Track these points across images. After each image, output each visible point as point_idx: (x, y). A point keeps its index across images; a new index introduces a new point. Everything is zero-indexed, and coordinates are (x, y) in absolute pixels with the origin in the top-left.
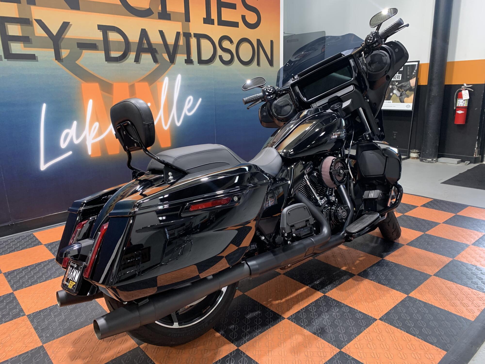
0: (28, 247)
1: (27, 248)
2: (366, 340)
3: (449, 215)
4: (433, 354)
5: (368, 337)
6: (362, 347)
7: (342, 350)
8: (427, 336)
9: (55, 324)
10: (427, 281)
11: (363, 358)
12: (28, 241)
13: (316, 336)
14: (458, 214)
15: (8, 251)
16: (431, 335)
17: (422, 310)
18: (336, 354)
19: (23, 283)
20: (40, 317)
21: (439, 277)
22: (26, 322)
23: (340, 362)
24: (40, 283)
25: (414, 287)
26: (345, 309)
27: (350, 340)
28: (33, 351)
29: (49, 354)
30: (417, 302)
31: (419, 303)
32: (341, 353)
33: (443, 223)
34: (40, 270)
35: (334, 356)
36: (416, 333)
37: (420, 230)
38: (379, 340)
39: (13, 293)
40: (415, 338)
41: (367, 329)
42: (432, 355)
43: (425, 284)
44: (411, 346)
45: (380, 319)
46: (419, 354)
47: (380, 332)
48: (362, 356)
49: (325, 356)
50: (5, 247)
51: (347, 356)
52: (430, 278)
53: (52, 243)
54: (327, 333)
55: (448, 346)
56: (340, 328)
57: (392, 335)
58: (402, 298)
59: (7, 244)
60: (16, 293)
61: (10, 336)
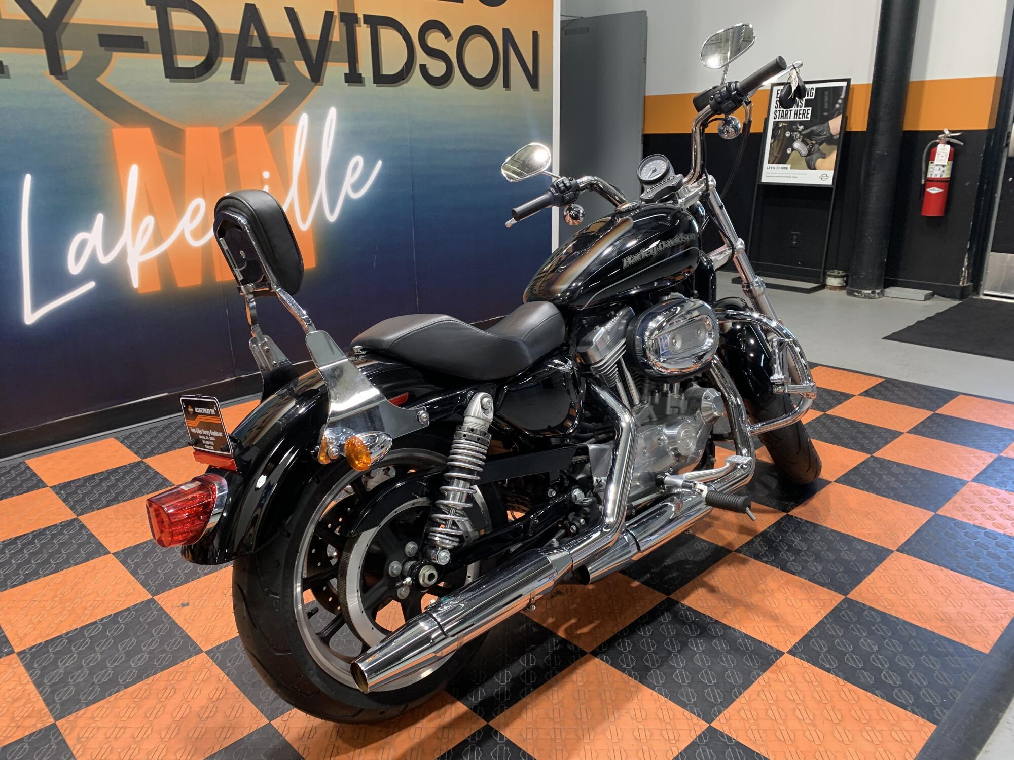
0: (14, 492)
1: (14, 495)
2: (763, 700)
3: (921, 415)
4: (906, 731)
5: (767, 693)
6: (755, 718)
7: (712, 724)
8: (893, 688)
9: (82, 672)
10: (885, 563)
11: (758, 742)
12: (15, 478)
13: (656, 693)
14: (937, 412)
16: (900, 686)
17: (878, 631)
18: (700, 734)
19: (7, 577)
20: (47, 657)
21: (908, 554)
22: (16, 668)
23: (710, 752)
24: (45, 576)
25: (857, 578)
26: (715, 628)
27: (728, 701)
28: (33, 738)
29: (70, 742)
30: (866, 612)
31: (869, 612)
32: (711, 731)
33: (908, 432)
34: (42, 546)
35: (696, 739)
36: (867, 681)
37: (863, 449)
38: (790, 700)
40: (866, 695)
41: (765, 676)
42: (905, 733)
43: (881, 570)
44: (859, 713)
45: (790, 652)
46: (878, 731)
47: (792, 679)
48: (758, 738)
49: (677, 738)
51: (723, 737)
52: (890, 556)
53: (69, 484)
54: (680, 686)
55: (937, 712)
56: (706, 673)
57: (818, 689)
58: (834, 602)
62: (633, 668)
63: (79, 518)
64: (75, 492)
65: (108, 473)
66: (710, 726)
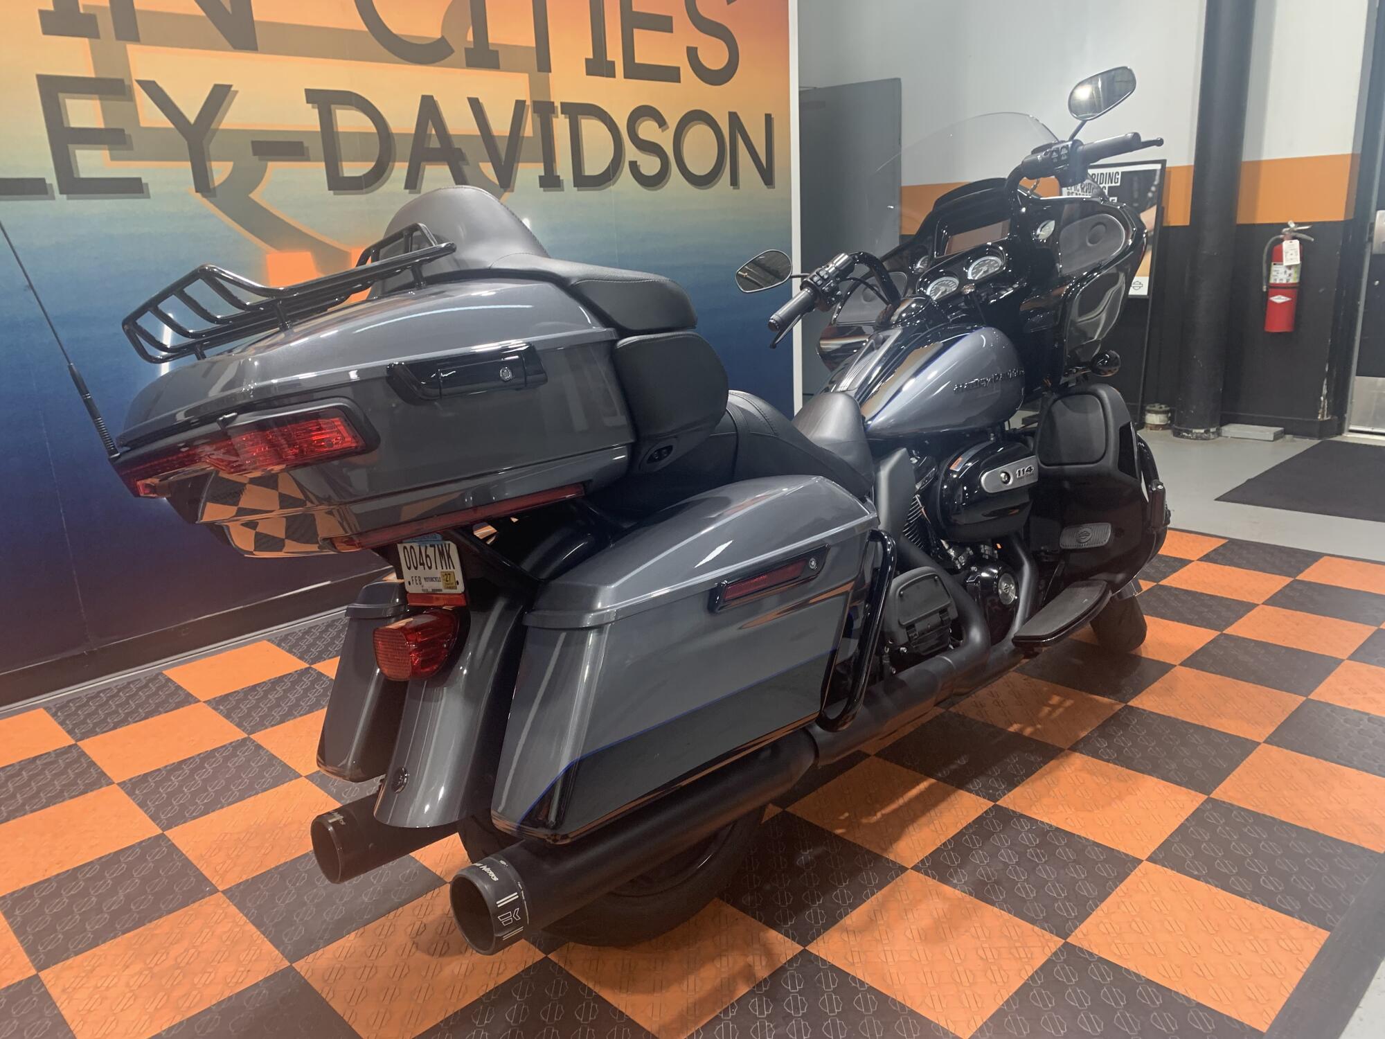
0: (160, 710)
1: (160, 713)
2: (1124, 912)
3: (1278, 582)
4: (1295, 939)
5: (1128, 904)
6: (1118, 931)
7: (1068, 940)
8: (1275, 894)
9: (307, 910)
10: (1250, 757)
11: (1124, 956)
12: (156, 693)
13: (997, 910)
14: (1298, 578)
15: (108, 723)
16: (1283, 892)
17: (1251, 832)
18: (1056, 951)
19: (183, 807)
20: (260, 895)
21: (1279, 746)
22: (225, 908)
23: (1070, 969)
24: (229, 804)
25: (1220, 776)
26: (1056, 836)
27: (1083, 916)
28: (269, 982)
30: (1235, 812)
31: (1240, 813)
32: (1068, 948)
33: (1263, 604)
34: (216, 771)
35: (1052, 956)
36: (1244, 888)
37: (1209, 625)
38: (1156, 910)
39: (161, 837)
40: (1244, 902)
41: (1122, 886)
42: (1295, 942)
43: (1247, 765)
44: (1238, 921)
45: (1150, 859)
46: (1263, 941)
47: (1156, 889)
48: (1123, 951)
49: (1029, 956)
50: (95, 712)
51: (1084, 954)
52: (1257, 749)
53: (225, 698)
54: (1024, 901)
55: (1329, 918)
56: (1054, 886)
57: (1188, 898)
58: (1194, 803)
59: (101, 706)
60: (174, 834)
61: (194, 947)
62: (965, 882)
63: (252, 736)
64: (236, 707)
65: (272, 683)
66: (1066, 944)
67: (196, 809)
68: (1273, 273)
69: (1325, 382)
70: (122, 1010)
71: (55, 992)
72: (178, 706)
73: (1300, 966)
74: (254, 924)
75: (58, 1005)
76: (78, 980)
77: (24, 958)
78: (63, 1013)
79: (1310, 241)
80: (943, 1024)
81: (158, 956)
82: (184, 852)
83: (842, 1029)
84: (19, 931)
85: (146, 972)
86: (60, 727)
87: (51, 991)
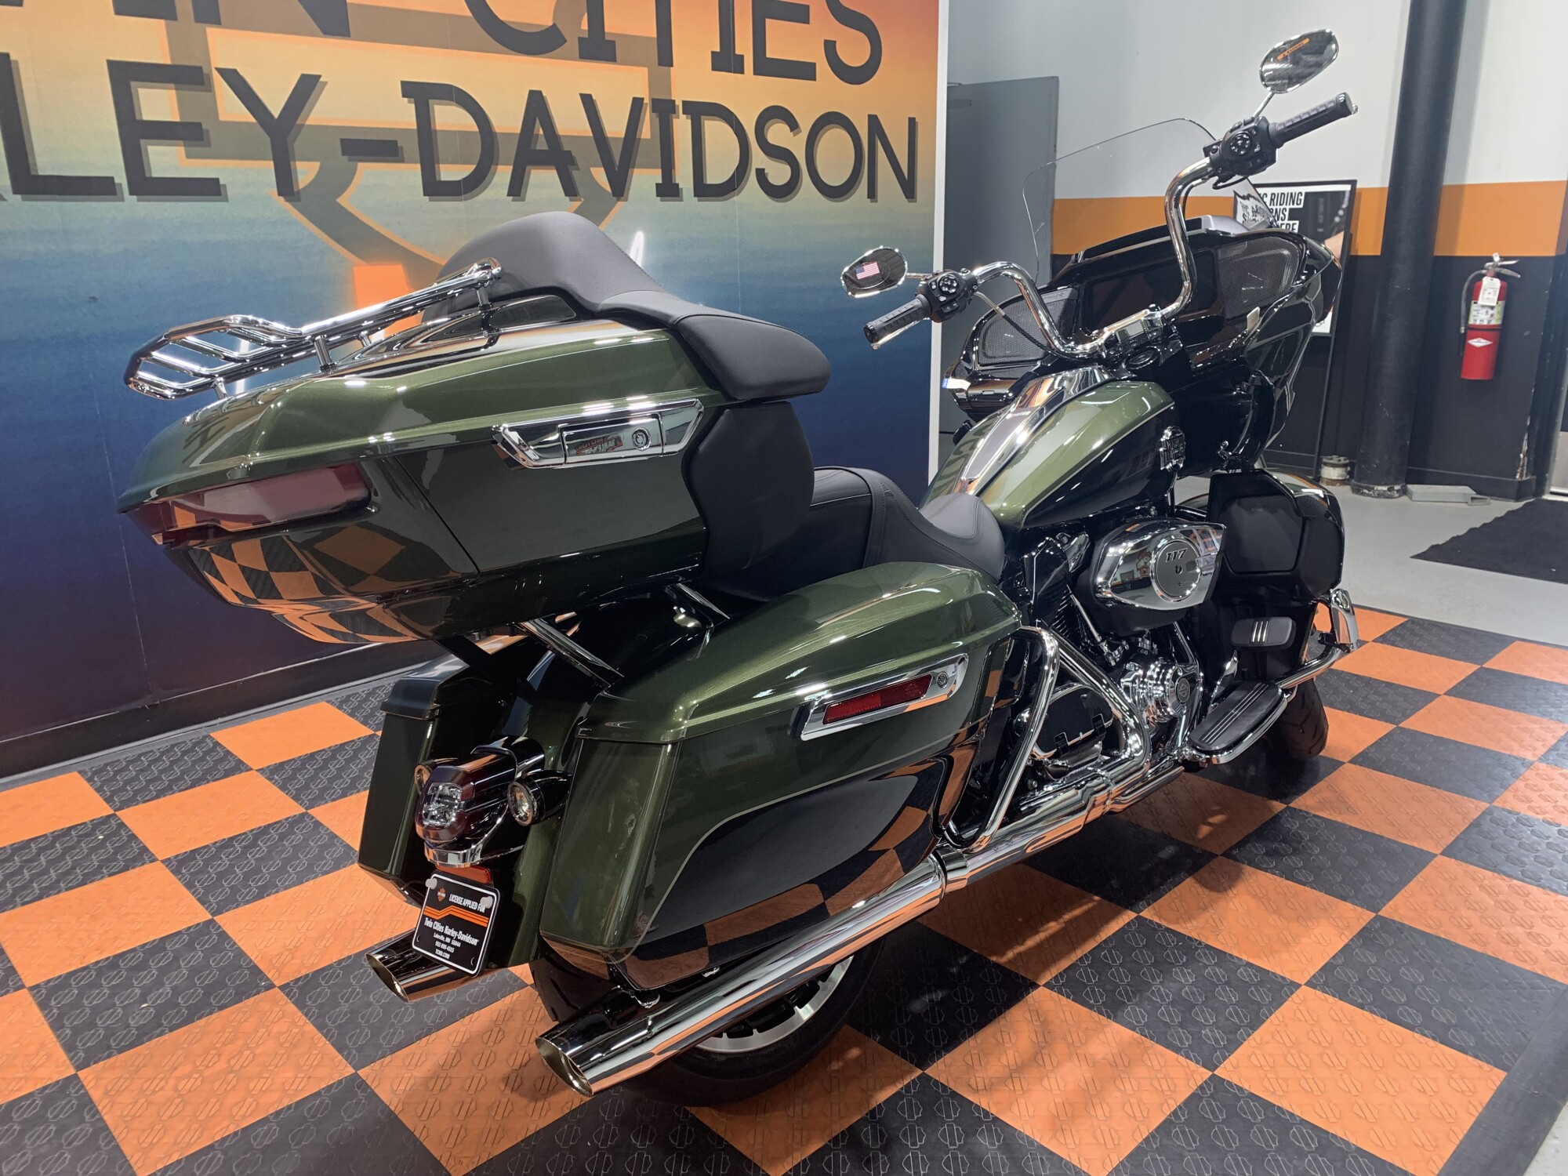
0: (209, 777)
1: (208, 782)
2: (1278, 1042)
3: (1463, 670)
4: (1468, 1079)
5: (1283, 1034)
6: (1271, 1063)
7: (1215, 1072)
8: (1448, 1028)
10: (1425, 870)
11: (1278, 1093)
12: (202, 759)
13: (1138, 1035)
14: (1485, 665)
15: (151, 791)
16: (1456, 1025)
17: (1423, 957)
18: (1202, 1085)
19: (234, 890)
20: (320, 993)
21: (1456, 859)
22: (283, 1005)
24: (286, 888)
25: (1389, 890)
26: (1205, 954)
27: (1234, 1045)
28: (334, 1090)
29: (382, 1096)
30: (1405, 933)
31: (1412, 935)
33: (1445, 694)
34: (271, 849)
35: (1197, 1090)
36: (1413, 1020)
37: (1383, 717)
38: (1314, 1042)
39: (212, 921)
40: (1415, 1037)
41: (1277, 1013)
42: (1467, 1082)
43: (1421, 880)
44: (1406, 1058)
45: (1309, 984)
46: (1432, 1079)
47: (1315, 1018)
48: (1277, 1088)
49: (1172, 1088)
50: (135, 779)
51: (1233, 1089)
52: (1433, 862)
53: (281, 766)
54: (1167, 1026)
55: (1506, 1057)
56: (1202, 1011)
57: (1350, 1029)
58: (1361, 921)
59: (142, 770)
60: (225, 920)
61: (248, 1048)
62: (1103, 1004)
63: (311, 811)
64: (293, 777)
65: (333, 751)
66: (1214, 1075)
67: (248, 893)
68: (1473, 313)
69: (1526, 437)
70: (170, 1117)
71: (95, 1095)
72: (228, 774)
73: (1472, 1110)
74: (314, 1025)
75: (100, 1108)
76: (122, 1081)
77: (61, 1055)
78: (106, 1118)
79: (1516, 278)
80: (1075, 1162)
81: (210, 1056)
82: (236, 941)
83: (964, 1164)
84: (56, 1025)
85: (197, 1076)
86: (97, 795)
87: (92, 1093)
